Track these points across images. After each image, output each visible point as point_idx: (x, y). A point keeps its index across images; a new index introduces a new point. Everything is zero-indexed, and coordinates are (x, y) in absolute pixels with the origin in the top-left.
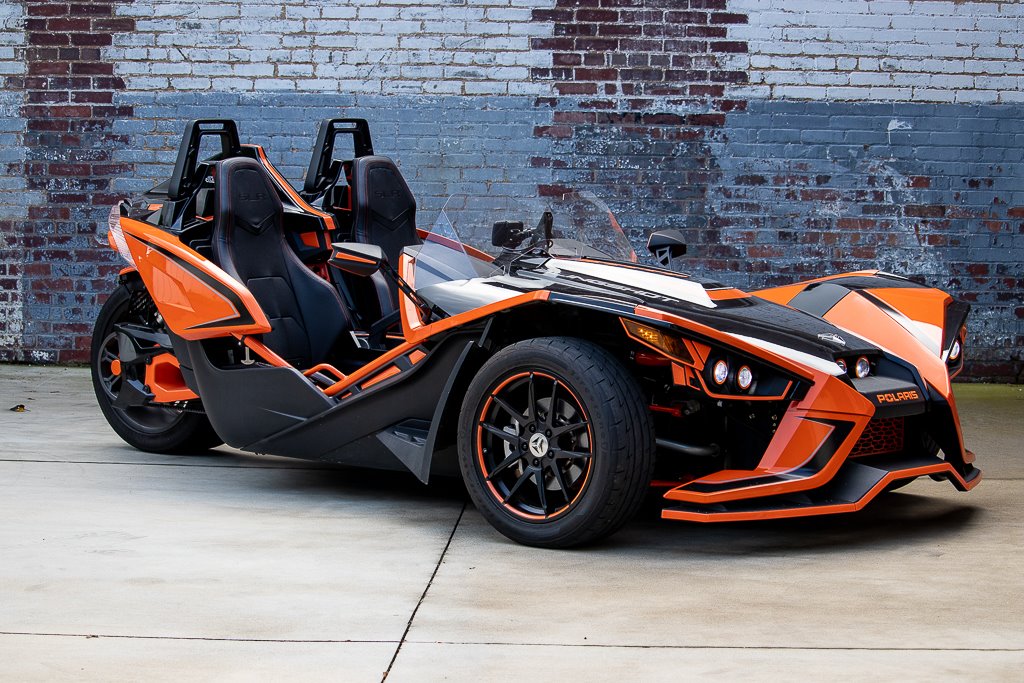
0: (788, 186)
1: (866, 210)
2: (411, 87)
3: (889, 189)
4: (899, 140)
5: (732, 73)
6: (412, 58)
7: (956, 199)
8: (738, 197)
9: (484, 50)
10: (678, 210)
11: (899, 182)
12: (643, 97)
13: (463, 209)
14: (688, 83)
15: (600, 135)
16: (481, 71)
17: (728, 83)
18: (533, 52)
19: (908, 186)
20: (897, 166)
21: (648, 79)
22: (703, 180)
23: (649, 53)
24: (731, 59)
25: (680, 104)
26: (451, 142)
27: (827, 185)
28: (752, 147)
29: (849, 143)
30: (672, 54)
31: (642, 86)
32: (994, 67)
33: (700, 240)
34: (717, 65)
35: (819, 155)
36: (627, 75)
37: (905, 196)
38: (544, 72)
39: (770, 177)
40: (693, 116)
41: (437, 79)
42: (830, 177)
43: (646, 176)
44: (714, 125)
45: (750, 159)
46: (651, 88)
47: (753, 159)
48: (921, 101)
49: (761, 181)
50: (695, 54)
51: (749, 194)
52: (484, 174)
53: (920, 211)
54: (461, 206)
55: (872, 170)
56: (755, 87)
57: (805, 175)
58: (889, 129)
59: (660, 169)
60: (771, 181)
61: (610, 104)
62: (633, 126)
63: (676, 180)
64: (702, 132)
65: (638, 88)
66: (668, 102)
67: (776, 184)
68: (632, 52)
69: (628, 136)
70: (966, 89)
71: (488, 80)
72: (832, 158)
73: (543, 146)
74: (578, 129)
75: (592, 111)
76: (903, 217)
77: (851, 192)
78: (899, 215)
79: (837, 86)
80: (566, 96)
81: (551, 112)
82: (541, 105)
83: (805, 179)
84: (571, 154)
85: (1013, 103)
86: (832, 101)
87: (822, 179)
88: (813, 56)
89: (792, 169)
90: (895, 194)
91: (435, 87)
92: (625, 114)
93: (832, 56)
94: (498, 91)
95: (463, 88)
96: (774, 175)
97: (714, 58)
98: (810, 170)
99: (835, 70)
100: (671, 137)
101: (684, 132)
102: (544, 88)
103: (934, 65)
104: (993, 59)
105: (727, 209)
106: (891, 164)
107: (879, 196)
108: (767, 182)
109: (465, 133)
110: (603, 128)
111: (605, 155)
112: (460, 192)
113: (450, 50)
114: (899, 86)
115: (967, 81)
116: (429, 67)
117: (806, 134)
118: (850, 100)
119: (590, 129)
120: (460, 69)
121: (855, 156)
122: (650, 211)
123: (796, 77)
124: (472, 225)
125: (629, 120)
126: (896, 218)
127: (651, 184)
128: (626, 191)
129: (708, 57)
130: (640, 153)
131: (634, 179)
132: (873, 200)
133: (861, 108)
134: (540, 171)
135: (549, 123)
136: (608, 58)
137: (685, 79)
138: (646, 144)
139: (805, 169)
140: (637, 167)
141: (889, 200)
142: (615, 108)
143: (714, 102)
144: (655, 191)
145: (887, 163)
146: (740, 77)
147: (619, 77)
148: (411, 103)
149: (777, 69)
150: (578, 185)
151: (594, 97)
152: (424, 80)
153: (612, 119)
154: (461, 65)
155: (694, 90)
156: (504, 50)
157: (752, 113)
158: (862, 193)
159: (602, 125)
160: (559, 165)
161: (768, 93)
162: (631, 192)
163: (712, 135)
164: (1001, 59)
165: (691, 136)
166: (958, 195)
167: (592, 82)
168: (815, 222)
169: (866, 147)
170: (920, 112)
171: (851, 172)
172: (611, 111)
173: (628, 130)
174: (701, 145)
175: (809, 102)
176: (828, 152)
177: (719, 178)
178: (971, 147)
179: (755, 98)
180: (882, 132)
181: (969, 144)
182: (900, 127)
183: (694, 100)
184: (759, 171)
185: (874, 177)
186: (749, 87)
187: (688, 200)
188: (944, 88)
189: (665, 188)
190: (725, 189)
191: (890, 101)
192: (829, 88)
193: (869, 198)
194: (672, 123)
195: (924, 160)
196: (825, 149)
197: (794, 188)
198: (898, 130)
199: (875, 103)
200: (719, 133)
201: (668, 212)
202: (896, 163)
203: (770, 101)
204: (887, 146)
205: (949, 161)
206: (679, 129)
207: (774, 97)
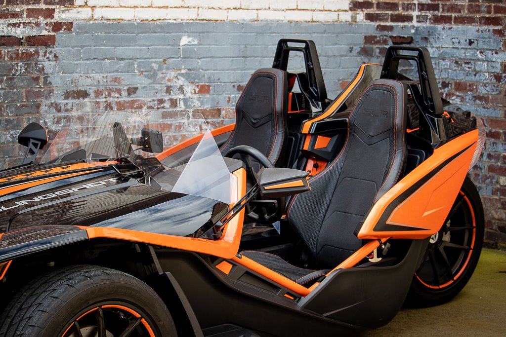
0: (105, 98)
1: (165, 115)
3: (181, 96)
4: (189, 53)
7: (229, 102)
8: (67, 110)
10: (17, 127)
11: (189, 89)
14: (25, 7)
17: (58, 6)
19: (195, 93)
20: (187, 76)
22: (38, 97)
25: (19, 27)
27: (135, 95)
28: (77, 64)
29: (152, 58)
35: (129, 70)
37: (192, 102)
39: (91, 91)
40: (29, 37)
42: (138, 88)
44: (47, 45)
45: (76, 76)
47: (78, 75)
48: (203, 20)
49: (85, 94)
51: (75, 108)
53: (204, 114)
55: (169, 80)
56: (80, 9)
57: (118, 87)
58: (181, 44)
59: (3, 89)
60: (92, 95)
63: (15, 98)
64: (37, 53)
66: (9, 25)
67: (96, 97)
70: (235, 9)
72: (139, 71)
76: (191, 120)
77: (154, 101)
78: (188, 118)
79: (143, 7)
83: (119, 91)
85: (266, 21)
86: (139, 21)
87: (132, 91)
89: (109, 83)
90: (186, 101)
96: (95, 89)
98: (122, 83)
100: (11, 58)
101: (23, 53)
105: (58, 122)
106: (182, 75)
107: (174, 103)
108: (89, 95)
114: (188, 7)
117: (120, 51)
118: (153, 20)
121: (156, 68)
126: (185, 121)
132: (170, 106)
133: (161, 26)
137: (22, 3)
139: (119, 83)
141: (181, 106)
143: (46, 24)
145: (179, 74)
155: (31, 13)
157: (77, 33)
158: (161, 101)
161: (90, 15)
163: (45, 55)
165: (29, 56)
166: (229, 98)
169: (164, 60)
170: (202, 28)
171: (154, 83)
175: (122, 22)
176: (136, 66)
177: (51, 94)
178: (239, 57)
179: (79, 20)
180: (176, 47)
181: (237, 56)
182: (189, 42)
183: (30, 23)
184: (83, 86)
185: (171, 86)
186: (75, 10)
187: (26, 116)
188: (220, 9)
189: (7, 106)
190: (56, 104)
191: (182, 20)
192: (137, 9)
193: (167, 105)
194: (12, 45)
195: (206, 70)
196: (134, 64)
197: (110, 100)
198: (188, 45)
199: (171, 21)
200: (51, 52)
201: (9, 129)
202: (186, 73)
203: (91, 22)
204: (179, 59)
205: (223, 70)
206: (18, 50)
207: (95, 18)
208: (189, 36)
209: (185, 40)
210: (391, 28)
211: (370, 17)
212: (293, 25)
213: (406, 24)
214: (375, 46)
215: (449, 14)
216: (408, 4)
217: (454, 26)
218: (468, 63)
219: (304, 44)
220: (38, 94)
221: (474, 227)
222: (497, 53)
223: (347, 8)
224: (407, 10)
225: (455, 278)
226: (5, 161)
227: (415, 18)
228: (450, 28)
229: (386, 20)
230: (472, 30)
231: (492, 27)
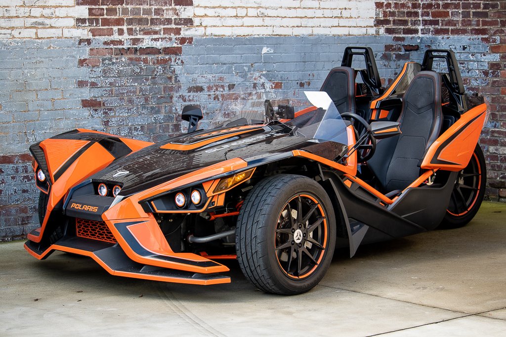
1: (253, 105)
2: (5, 34)
3: (263, 91)
4: (267, 60)
5: (185, 19)
6: (5, 13)
7: (294, 94)
8: (190, 101)
9: (48, 7)
10: (158, 112)
11: (268, 85)
12: (139, 37)
13: (37, 120)
14: (162, 27)
15: (116, 63)
16: (47, 21)
17: (183, 26)
18: (77, 7)
19: (272, 88)
20: (266, 76)
21: (141, 24)
22: (171, 91)
23: (141, 7)
24: (184, 11)
25: (158, 41)
26: (30, 72)
27: (233, 90)
28: (196, 67)
29: (244, 63)
30: (154, 7)
31: (138, 29)
32: (310, 13)
33: (170, 131)
34: (177, 15)
35: (229, 71)
36: (130, 22)
37: (271, 95)
38: (83, 21)
39: (205, 87)
40: (165, 48)
41: (21, 28)
42: (235, 85)
43: (141, 90)
44: (176, 54)
45: (195, 76)
46: (142, 30)
47: (197, 75)
48: (276, 35)
49: (200, 89)
50: (166, 7)
51: (195, 99)
52: (50, 94)
54: (37, 118)
55: (255, 79)
56: (197, 28)
57: (222, 84)
58: (263, 53)
59: (149, 85)
60: (206, 89)
61: (120, 42)
62: (133, 56)
63: (157, 91)
64: (170, 59)
65: (136, 31)
66: (152, 40)
67: (208, 91)
68: (132, 6)
69: (131, 63)
70: (298, 26)
71: (51, 27)
72: (236, 72)
73: (84, 73)
74: (104, 60)
75: (111, 47)
77: (245, 94)
79: (238, 26)
80: (97, 37)
81: (88, 49)
82: (82, 44)
83: (223, 87)
84: (99, 77)
85: (318, 35)
86: (235, 36)
87: (231, 87)
88: (225, 8)
89: (216, 81)
90: (267, 94)
91: (20, 33)
92: (129, 48)
93: (235, 8)
94: (57, 35)
95: (36, 33)
96: (207, 85)
97: (176, 10)
98: (225, 81)
99: (236, 16)
100: (154, 63)
101: (161, 59)
102: (83, 33)
103: (282, 12)
104: (309, 8)
106: (263, 75)
107: (259, 95)
108: (204, 90)
109: (38, 65)
110: (117, 59)
111: (119, 77)
112: (37, 108)
113: (28, 7)
114: (267, 26)
115: (297, 22)
116: (16, 19)
117: (223, 58)
118: (244, 35)
119: (110, 60)
120: (34, 20)
121: (247, 70)
122: (144, 114)
123: (217, 22)
124: (43, 131)
125: (131, 53)
127: (144, 95)
128: (130, 101)
129: (172, 9)
130: (138, 74)
131: (134, 92)
132: (257, 98)
133: (249, 40)
134: (83, 90)
135: (87, 57)
136: (119, 11)
137: (160, 24)
138: (141, 68)
139: (223, 81)
140: (136, 84)
141: (263, 98)
142: (123, 45)
143: (176, 39)
144: (146, 100)
146: (189, 22)
147: (125, 24)
148: (5, 45)
149: (208, 16)
150: (104, 99)
151: (112, 38)
152: (13, 28)
153: (122, 52)
154: (35, 17)
155: (166, 31)
156: (60, 6)
157: (195, 45)
158: (250, 94)
159: (117, 57)
160: (94, 85)
161: (204, 32)
162: (133, 101)
163: (175, 61)
164: (312, 8)
165: (165, 62)
166: (295, 92)
167: (111, 27)
168: (228, 114)
169: (252, 64)
170: (276, 41)
171: (245, 81)
172: (121, 47)
173: (131, 59)
174: (170, 67)
175: (224, 37)
176: (233, 69)
177: (180, 89)
178: (301, 62)
179: (197, 36)
180: (260, 55)
181: (299, 61)
182: (268, 51)
183: (166, 38)
184: (200, 83)
185: (256, 83)
186: (194, 29)
187: (164, 105)
188: (288, 27)
189: (152, 97)
190: (183, 96)
191: (263, 35)
192: (234, 28)
193: (255, 97)
194: (154, 54)
195: (279, 72)
196: (232, 67)
197: (218, 93)
198: (267, 53)
199: (256, 36)
200: (179, 59)
201: (153, 114)
202: (266, 74)
203: (205, 37)
204: (262, 64)
205: (290, 72)
206: (158, 57)
207: (207, 34)
208: (268, 47)
209: (265, 50)
210: (403, 39)
211: (388, 31)
212: (336, 38)
213: (414, 35)
214: (392, 53)
215: (447, 27)
216: (415, 21)
217: (451, 36)
218: (463, 64)
219: (365, 50)
220: (171, 89)
221: (480, 174)
222: (484, 55)
223: (373, 25)
224: (415, 25)
225: (469, 210)
226: (150, 136)
227: (420, 31)
228: (448, 38)
229: (400, 33)
230: (465, 39)
231: (480, 36)
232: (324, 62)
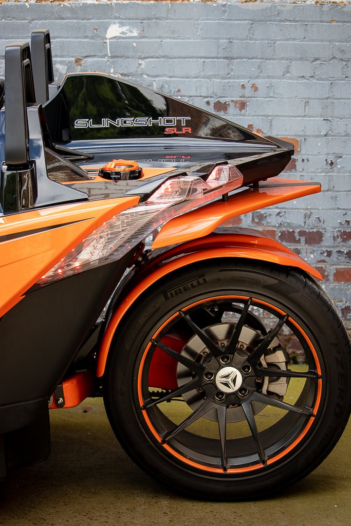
4: (121, 51)
29: (56, 56)
58: (108, 36)
86: (32, 2)
121: (64, 72)
133: (71, 10)
169: (78, 60)
175: (4, 3)
178: (217, 58)
180: (99, 41)
181: (214, 55)
182: (123, 33)
195: (154, 77)
198: (120, 38)
204: (106, 59)
205: (187, 78)
208: (122, 25)
209: (114, 30)
212: (325, 8)
232: (291, 60)
